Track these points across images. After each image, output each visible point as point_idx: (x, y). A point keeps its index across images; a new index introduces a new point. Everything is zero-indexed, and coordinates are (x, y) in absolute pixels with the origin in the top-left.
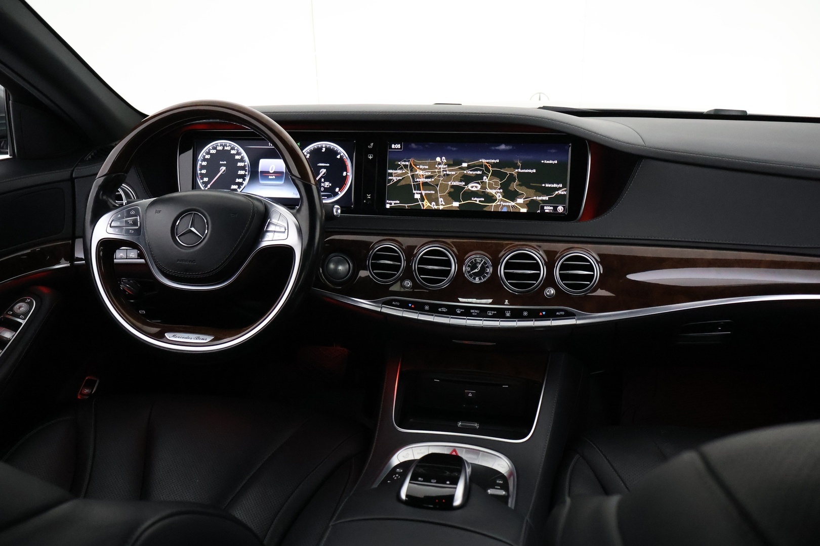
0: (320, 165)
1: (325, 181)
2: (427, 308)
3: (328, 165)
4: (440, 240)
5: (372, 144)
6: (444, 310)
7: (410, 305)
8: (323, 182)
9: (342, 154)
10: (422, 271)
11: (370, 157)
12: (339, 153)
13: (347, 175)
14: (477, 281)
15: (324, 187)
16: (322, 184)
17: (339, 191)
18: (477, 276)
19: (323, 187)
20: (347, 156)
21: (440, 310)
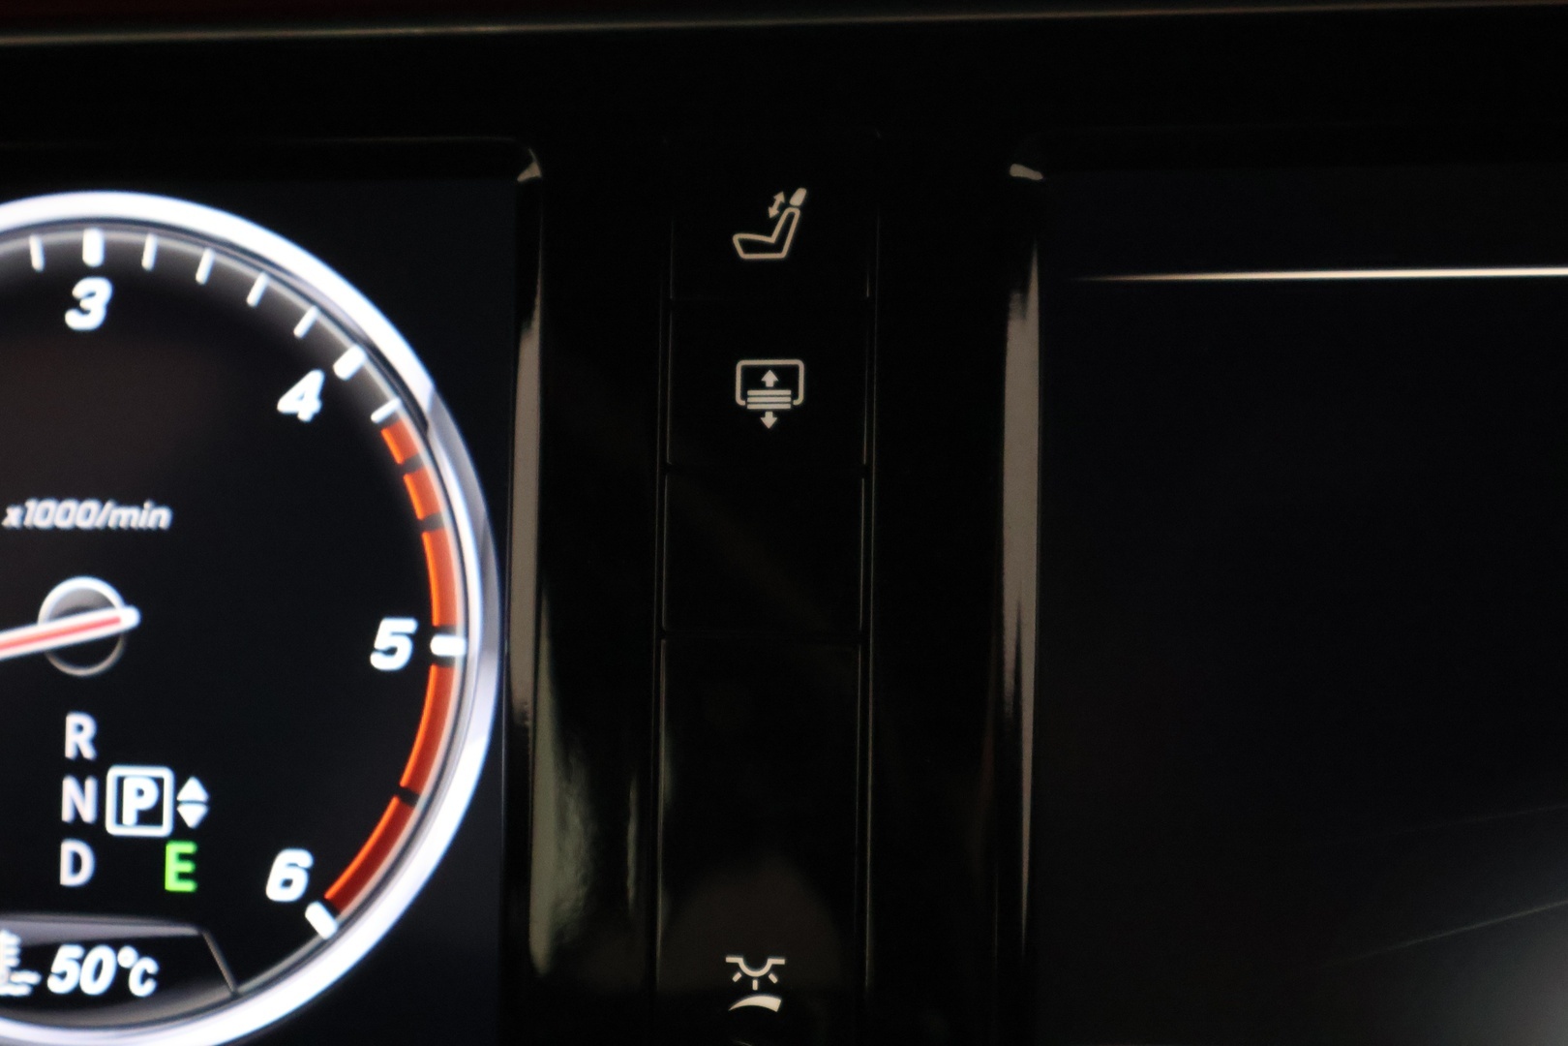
0: (44, 514)
1: (114, 748)
3: (154, 517)
5: (790, 206)
8: (81, 769)
9: (349, 364)
11: (769, 401)
12: (316, 353)
13: (421, 654)
15: (92, 833)
16: (76, 799)
17: (315, 891)
19: (78, 829)
20: (421, 384)
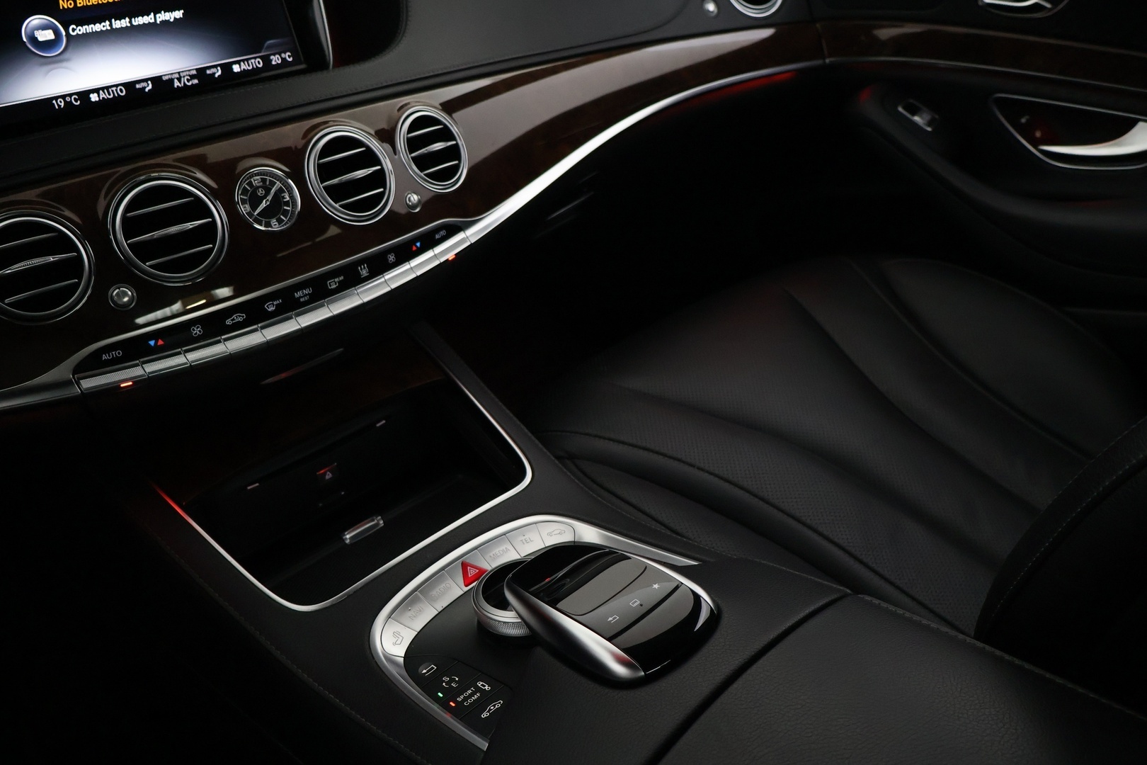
2: (197, 331)
4: (152, 161)
6: (239, 318)
7: (152, 343)
10: (144, 251)
14: (276, 227)
18: (273, 217)
21: (229, 322)
